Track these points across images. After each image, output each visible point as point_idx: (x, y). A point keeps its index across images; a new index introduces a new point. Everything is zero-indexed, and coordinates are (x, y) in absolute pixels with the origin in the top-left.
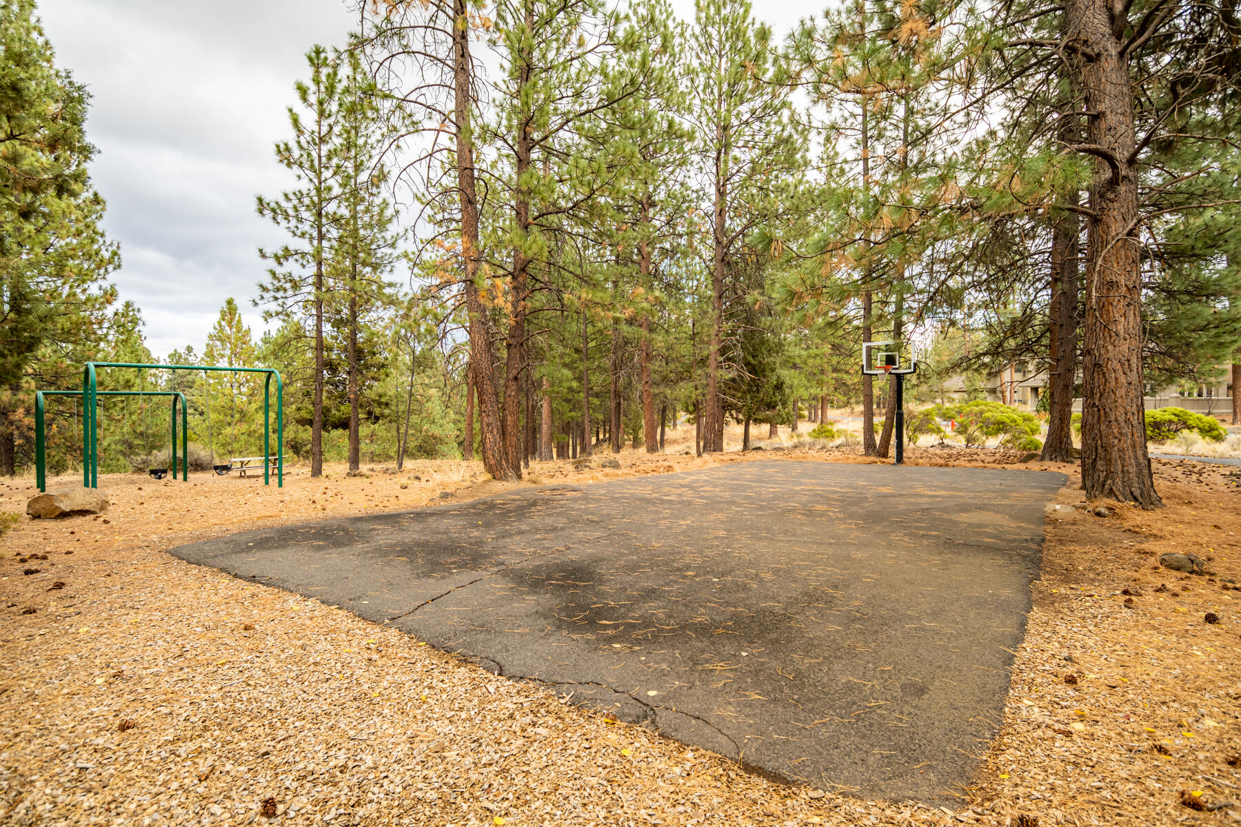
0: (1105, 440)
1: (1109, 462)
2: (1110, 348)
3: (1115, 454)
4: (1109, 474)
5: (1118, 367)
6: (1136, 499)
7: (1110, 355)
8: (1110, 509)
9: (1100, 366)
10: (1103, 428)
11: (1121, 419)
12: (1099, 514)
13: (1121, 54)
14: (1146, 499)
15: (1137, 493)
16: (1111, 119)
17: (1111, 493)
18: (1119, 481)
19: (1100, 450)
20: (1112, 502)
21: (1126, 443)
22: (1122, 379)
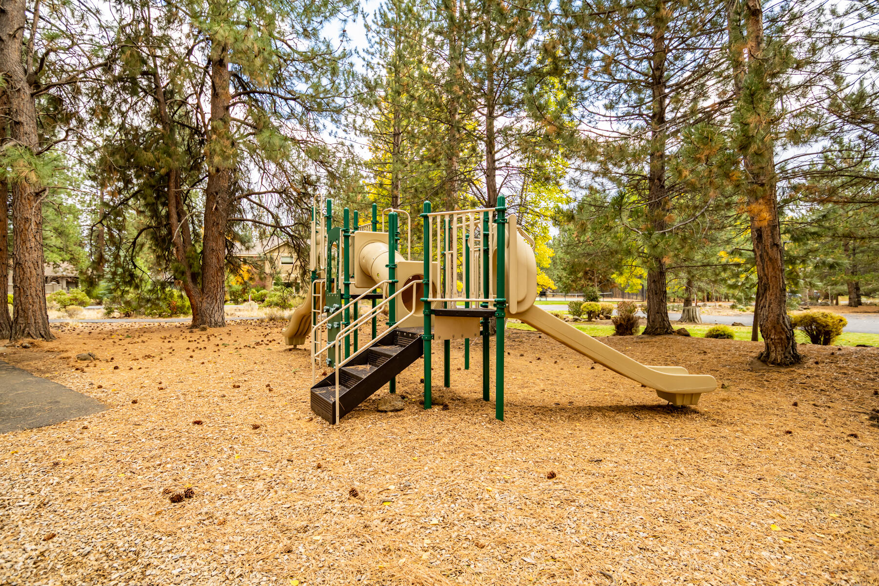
0: (24, 306)
1: (27, 318)
2: (27, 254)
3: (30, 313)
4: (28, 325)
5: (32, 265)
6: (43, 337)
7: (27, 258)
8: (32, 343)
9: (20, 264)
10: (22, 299)
11: (34, 294)
12: (25, 347)
13: (32, 95)
14: (47, 336)
15: (43, 333)
16: (27, 128)
17: (29, 335)
18: (33, 328)
19: (20, 312)
20: (30, 340)
21: (37, 307)
22: (34, 272)
